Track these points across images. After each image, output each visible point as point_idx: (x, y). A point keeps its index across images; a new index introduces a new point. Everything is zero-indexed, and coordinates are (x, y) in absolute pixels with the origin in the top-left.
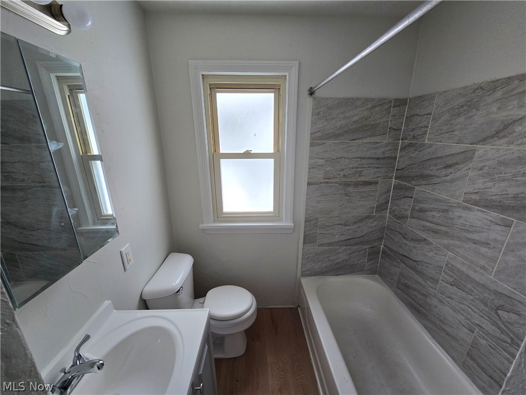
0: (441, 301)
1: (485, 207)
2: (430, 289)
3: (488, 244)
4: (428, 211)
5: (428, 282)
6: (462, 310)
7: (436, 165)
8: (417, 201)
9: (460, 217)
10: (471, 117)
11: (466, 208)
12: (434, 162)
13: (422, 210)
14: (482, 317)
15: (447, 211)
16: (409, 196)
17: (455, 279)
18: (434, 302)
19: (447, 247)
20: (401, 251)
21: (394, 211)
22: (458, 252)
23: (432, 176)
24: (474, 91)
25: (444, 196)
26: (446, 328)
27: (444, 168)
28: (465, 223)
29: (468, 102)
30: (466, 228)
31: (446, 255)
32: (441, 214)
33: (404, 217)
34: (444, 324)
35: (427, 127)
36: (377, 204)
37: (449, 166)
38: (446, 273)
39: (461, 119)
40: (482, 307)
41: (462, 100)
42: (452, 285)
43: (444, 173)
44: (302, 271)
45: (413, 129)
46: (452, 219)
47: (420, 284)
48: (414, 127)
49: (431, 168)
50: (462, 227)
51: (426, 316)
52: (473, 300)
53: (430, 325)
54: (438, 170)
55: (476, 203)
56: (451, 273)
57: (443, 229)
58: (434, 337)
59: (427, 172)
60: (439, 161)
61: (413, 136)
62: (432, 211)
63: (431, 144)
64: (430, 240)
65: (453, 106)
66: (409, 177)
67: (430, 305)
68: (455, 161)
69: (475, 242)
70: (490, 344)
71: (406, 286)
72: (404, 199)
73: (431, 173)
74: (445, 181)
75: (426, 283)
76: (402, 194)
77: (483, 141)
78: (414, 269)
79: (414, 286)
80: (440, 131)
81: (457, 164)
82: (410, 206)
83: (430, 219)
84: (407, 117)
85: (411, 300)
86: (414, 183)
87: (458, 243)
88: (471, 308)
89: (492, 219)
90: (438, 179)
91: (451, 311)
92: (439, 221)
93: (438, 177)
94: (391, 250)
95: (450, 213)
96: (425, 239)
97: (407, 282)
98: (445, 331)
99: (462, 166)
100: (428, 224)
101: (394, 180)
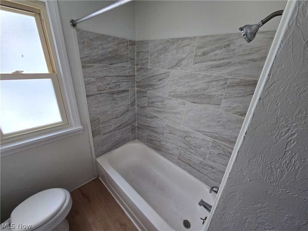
0: (166, 142)
1: (177, 97)
2: (161, 138)
3: (179, 113)
4: (155, 102)
5: (160, 135)
6: (174, 142)
7: (155, 79)
8: (149, 98)
9: (168, 103)
10: (166, 56)
11: (170, 99)
12: (154, 78)
13: (152, 103)
14: (181, 142)
15: (163, 101)
16: (145, 96)
17: (170, 131)
18: (164, 143)
19: (165, 118)
20: (146, 124)
21: (139, 105)
22: (169, 119)
23: (154, 85)
24: (166, 42)
25: (160, 95)
26: (170, 152)
27: (159, 81)
28: (170, 106)
29: (164, 47)
30: (171, 108)
31: (165, 122)
32: (161, 103)
33: (144, 107)
34: (169, 150)
35: (148, 59)
36: (130, 102)
37: (160, 80)
38: (166, 129)
39: (162, 56)
40: (180, 139)
41: (161, 46)
42: (169, 134)
43: (159, 83)
44: (96, 154)
45: (141, 60)
46: (165, 105)
47: (157, 137)
48: (141, 58)
49: (153, 81)
50: (170, 108)
51: (162, 150)
52: (177, 137)
53: (163, 153)
54: (156, 82)
55: (173, 96)
56: (168, 129)
57: (163, 110)
58: (166, 158)
59: (152, 83)
60: (156, 77)
61: (142, 64)
62: (157, 102)
63: (151, 68)
64: (158, 116)
65: (158, 49)
66: (143, 86)
67: (162, 145)
68: (163, 77)
69: (175, 113)
70: (184, 151)
71: (151, 140)
72: (143, 98)
73: (154, 83)
74: (160, 87)
75: (159, 136)
76: (141, 95)
77: (172, 67)
78: (153, 131)
79: (155, 139)
80: (154, 62)
81: (164, 78)
82: (146, 101)
83: (157, 106)
84: (137, 53)
85: (154, 146)
86: (147, 89)
87: (169, 115)
88: (177, 141)
89: (179, 102)
90: (157, 86)
91: (171, 144)
92: (160, 107)
93: (157, 85)
94: (141, 125)
95: (164, 102)
96: (156, 116)
97: (151, 138)
98: (169, 153)
99: (166, 79)
100: (156, 109)
101: (136, 88)
